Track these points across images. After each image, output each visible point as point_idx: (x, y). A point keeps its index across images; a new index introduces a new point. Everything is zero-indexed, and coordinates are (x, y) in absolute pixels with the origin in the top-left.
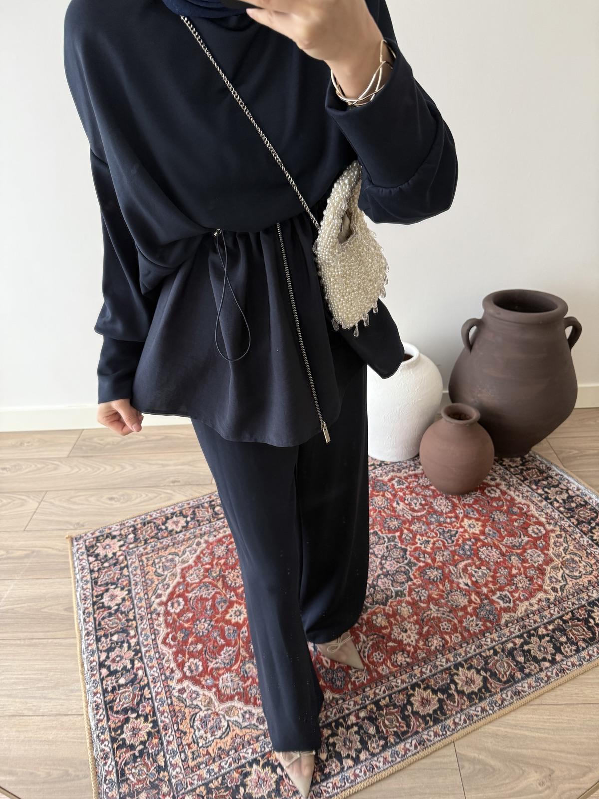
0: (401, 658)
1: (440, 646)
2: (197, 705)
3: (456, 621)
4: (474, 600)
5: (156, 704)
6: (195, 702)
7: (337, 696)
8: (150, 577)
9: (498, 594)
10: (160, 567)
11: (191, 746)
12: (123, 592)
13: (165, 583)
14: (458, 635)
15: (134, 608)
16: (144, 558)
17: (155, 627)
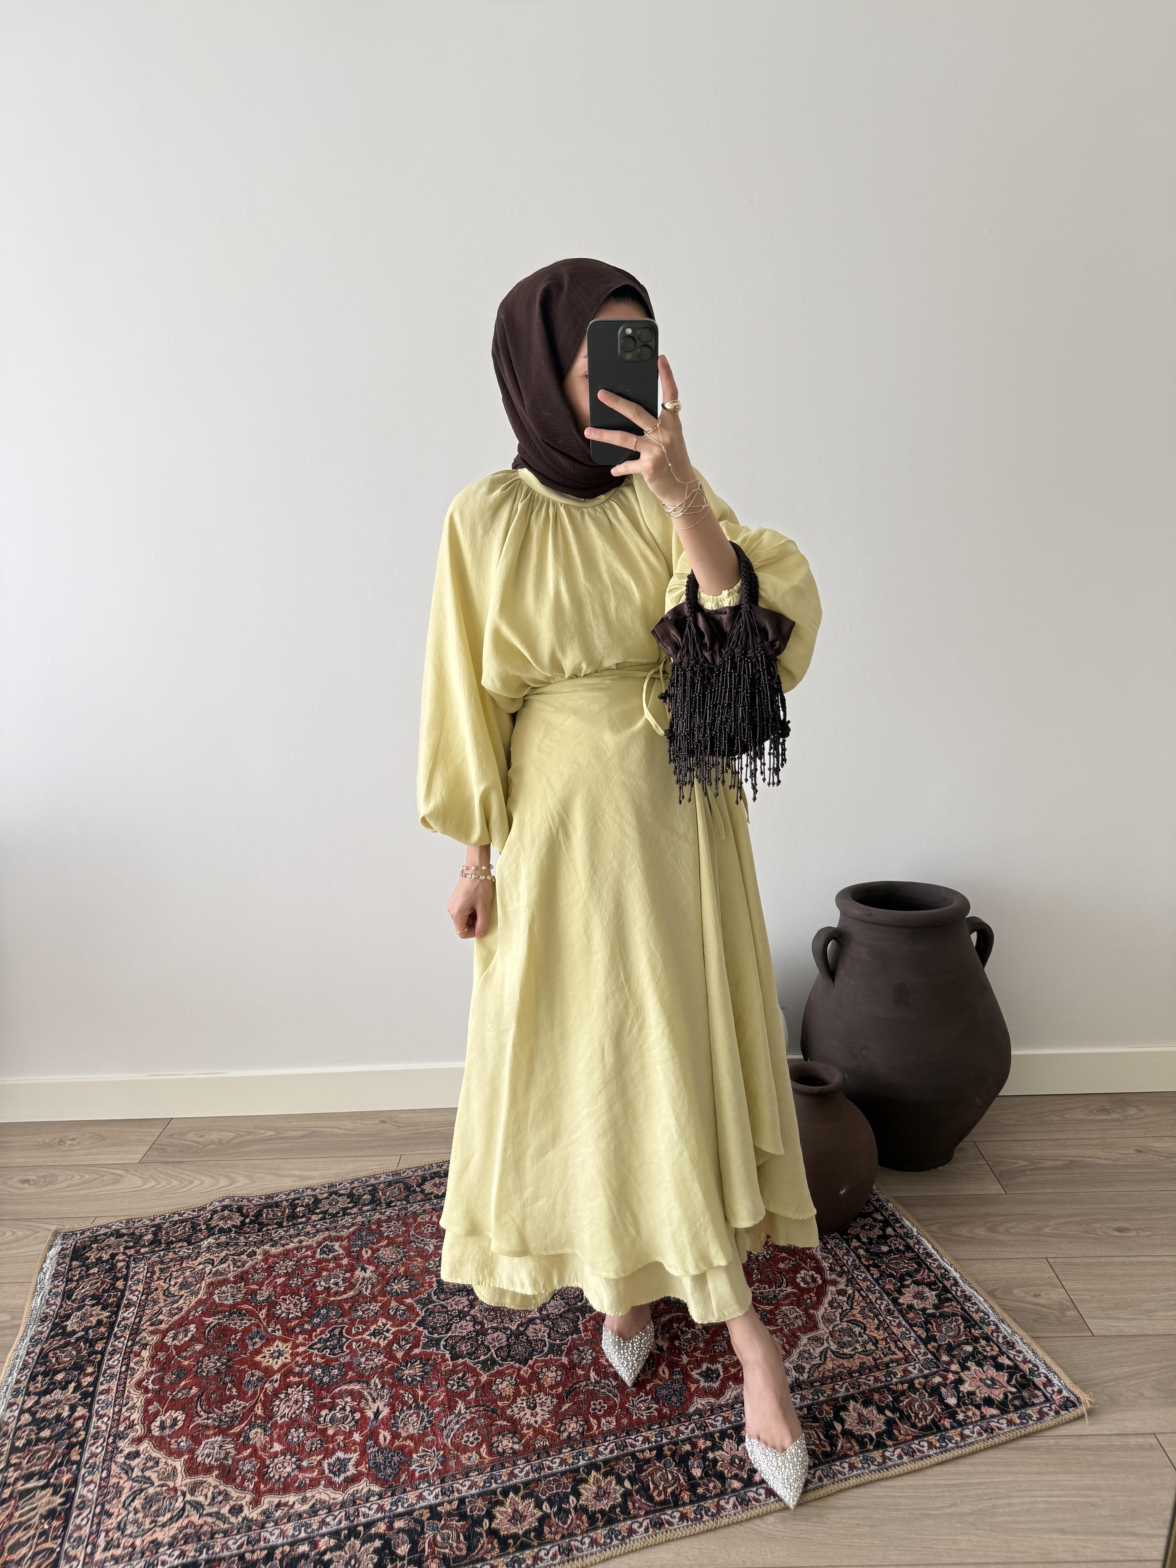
0: (506, 1444)
1: (578, 1432)
2: (149, 1478)
3: (617, 1400)
4: (661, 1373)
5: (83, 1471)
6: (148, 1474)
7: (376, 1488)
8: (155, 1297)
9: (704, 1366)
10: (176, 1284)
11: (110, 1534)
12: (103, 1312)
13: (175, 1306)
14: (613, 1419)
15: (109, 1338)
16: (157, 1269)
17: (132, 1365)
